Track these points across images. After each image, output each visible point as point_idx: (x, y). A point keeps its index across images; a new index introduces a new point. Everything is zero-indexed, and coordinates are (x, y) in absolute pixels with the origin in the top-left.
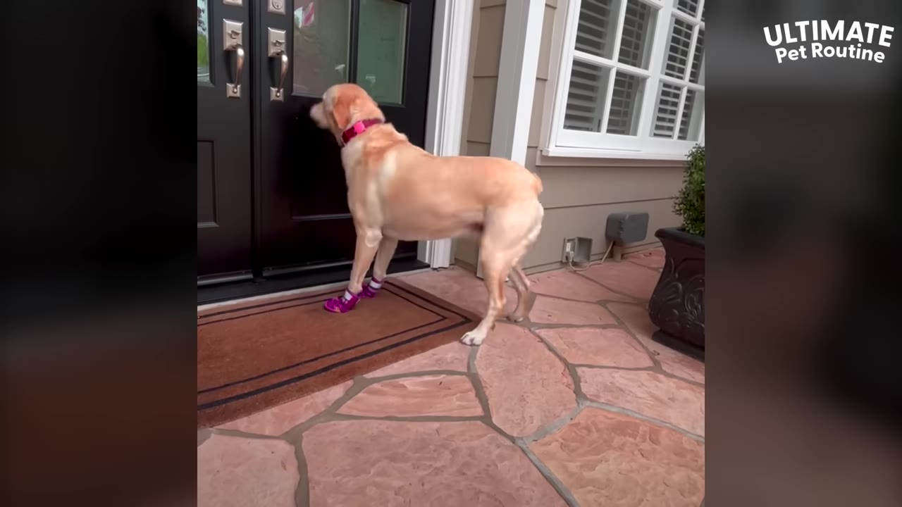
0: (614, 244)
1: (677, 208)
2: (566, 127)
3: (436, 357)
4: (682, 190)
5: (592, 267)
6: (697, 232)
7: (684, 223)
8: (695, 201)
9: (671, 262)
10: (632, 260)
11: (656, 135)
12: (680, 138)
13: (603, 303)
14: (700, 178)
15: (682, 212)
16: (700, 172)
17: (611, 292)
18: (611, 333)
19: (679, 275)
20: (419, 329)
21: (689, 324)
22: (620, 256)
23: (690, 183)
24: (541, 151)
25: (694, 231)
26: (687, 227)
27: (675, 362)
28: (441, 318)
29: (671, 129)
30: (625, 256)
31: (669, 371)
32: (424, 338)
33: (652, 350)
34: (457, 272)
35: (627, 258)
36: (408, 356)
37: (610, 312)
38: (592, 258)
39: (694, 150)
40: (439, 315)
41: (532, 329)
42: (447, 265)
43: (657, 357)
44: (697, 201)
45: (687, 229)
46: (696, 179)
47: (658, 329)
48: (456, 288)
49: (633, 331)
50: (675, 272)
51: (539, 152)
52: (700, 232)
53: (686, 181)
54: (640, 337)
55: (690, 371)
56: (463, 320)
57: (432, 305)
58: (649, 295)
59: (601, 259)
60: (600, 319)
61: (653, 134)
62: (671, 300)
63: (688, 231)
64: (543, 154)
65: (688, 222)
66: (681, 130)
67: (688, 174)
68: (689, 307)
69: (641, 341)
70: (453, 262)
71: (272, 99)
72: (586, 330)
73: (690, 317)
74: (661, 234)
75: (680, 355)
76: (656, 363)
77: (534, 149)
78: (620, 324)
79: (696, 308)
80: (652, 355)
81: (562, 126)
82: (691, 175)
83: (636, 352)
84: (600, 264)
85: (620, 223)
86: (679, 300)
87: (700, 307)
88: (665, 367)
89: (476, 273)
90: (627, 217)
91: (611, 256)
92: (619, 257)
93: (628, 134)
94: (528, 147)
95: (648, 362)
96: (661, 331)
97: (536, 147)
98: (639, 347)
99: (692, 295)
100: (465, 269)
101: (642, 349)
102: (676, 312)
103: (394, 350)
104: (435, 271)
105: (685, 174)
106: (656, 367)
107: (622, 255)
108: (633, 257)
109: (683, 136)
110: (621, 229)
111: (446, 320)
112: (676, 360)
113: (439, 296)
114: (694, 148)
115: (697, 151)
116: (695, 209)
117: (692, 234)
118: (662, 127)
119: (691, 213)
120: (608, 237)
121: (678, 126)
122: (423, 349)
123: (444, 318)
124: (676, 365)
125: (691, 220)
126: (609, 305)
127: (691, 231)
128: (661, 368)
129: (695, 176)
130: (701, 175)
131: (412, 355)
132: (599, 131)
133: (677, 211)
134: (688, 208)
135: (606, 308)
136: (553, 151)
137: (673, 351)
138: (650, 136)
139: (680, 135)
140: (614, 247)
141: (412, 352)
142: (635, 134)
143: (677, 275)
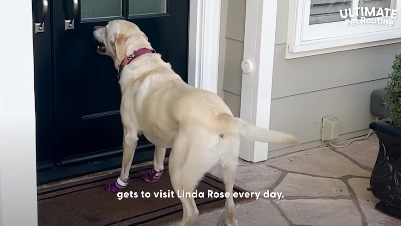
5: (354, 143)
37: (349, 186)
41: (274, 201)
50: (386, 155)
51: (287, 48)
59: (367, 135)
64: (290, 50)
71: (66, 29)
73: (399, 191)
78: (351, 196)
84: (363, 140)
85: (382, 100)
86: (391, 178)
94: (276, 45)
97: (285, 44)
99: (398, 174)
120: (373, 113)
135: (347, 183)
143: (388, 158)
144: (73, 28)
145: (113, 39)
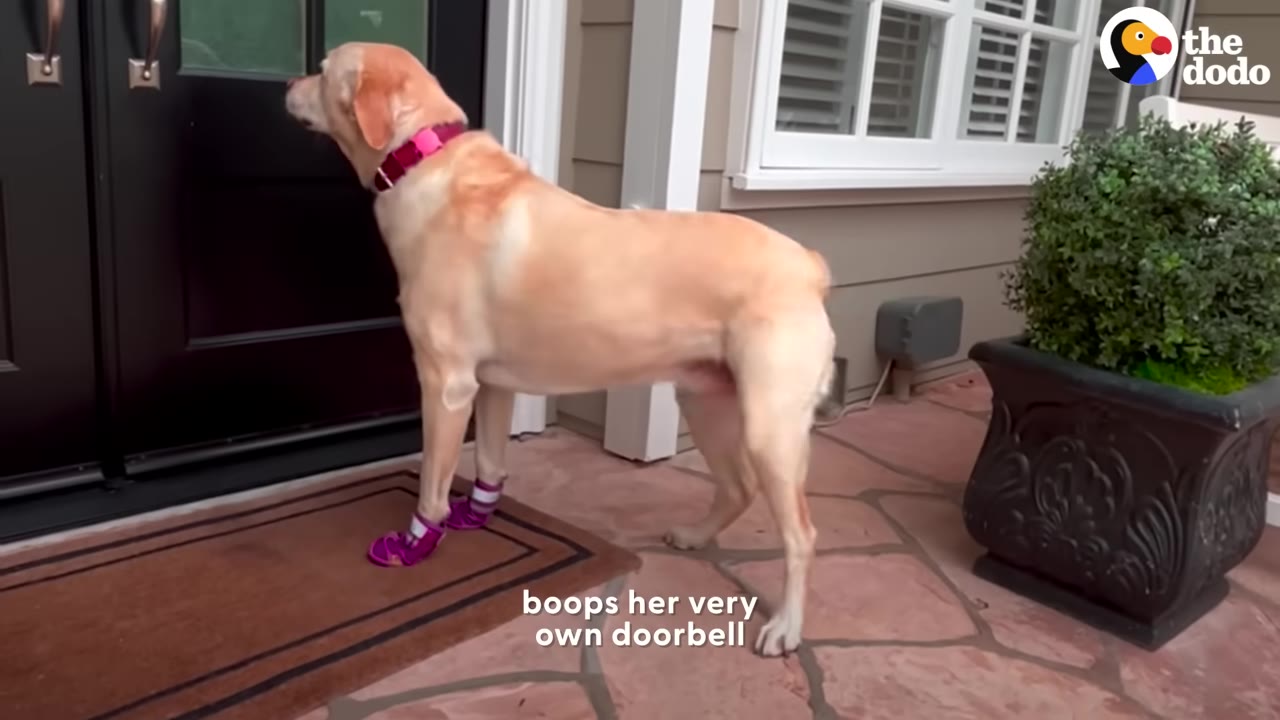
0: (894, 365)
1: (1013, 295)
2: (781, 125)
3: (512, 641)
4: (1021, 258)
5: (849, 415)
6: (1055, 347)
7: (1029, 327)
8: (1046, 283)
9: (1004, 414)
10: (933, 397)
11: (971, 132)
12: (1021, 137)
13: (871, 497)
14: (1054, 237)
15: (1023, 303)
16: (1054, 223)
17: (889, 472)
18: (890, 564)
19: (1021, 438)
20: (475, 580)
21: (1045, 540)
22: (907, 390)
23: (1036, 246)
24: (731, 179)
25: (1049, 345)
26: (1034, 337)
27: (1021, 622)
28: (524, 550)
29: (1002, 119)
30: (918, 389)
31: (1009, 644)
32: (485, 601)
33: (972, 598)
34: (563, 440)
35: (921, 394)
36: (449, 644)
37: (888, 518)
38: (848, 397)
39: (1041, 175)
40: (522, 544)
41: (723, 565)
42: (539, 427)
43: (982, 613)
44: (1051, 282)
45: (1034, 341)
46: (1046, 238)
47: (984, 551)
48: (560, 477)
49: (934, 555)
50: (1012, 431)
51: (726, 182)
52: (1059, 349)
53: (1026, 241)
54: (947, 569)
55: (1051, 641)
56: (573, 552)
57: (507, 523)
58: (965, 476)
59: (869, 398)
60: (866, 533)
61: (965, 132)
62: (1008, 489)
63: (1037, 345)
64: (736, 185)
65: (1036, 326)
66: (1023, 121)
67: (1032, 225)
68: (1043, 506)
69: (953, 580)
70: (554, 419)
71: (132, 86)
72: (837, 559)
73: (1049, 526)
74: (980, 353)
75: (1030, 605)
76: (982, 626)
77: (715, 177)
78: (908, 545)
79: (1059, 506)
80: (972, 609)
81: (773, 123)
82: (1037, 228)
83: (941, 605)
84: (865, 409)
85: (905, 322)
86: (1024, 491)
87: (1066, 504)
88: (1000, 636)
89: (601, 441)
90: (918, 309)
91: (889, 390)
92: (904, 394)
93: (912, 135)
94: (703, 172)
95: (964, 627)
96: (991, 555)
97: (720, 172)
98: (946, 592)
99: (1048, 480)
100: (581, 434)
101: (952, 597)
102: (1019, 515)
103: (418, 632)
104: (516, 442)
105: (1027, 224)
106: (982, 636)
107: (912, 389)
108: (934, 390)
109: (1027, 135)
110: (907, 334)
111: (536, 556)
112: (1023, 618)
113: (521, 499)
114: (1042, 170)
115: (1047, 177)
116: (1049, 300)
117: (1044, 351)
118: (983, 118)
119: (1040, 309)
120: (881, 352)
121: (1015, 112)
122: (484, 625)
123: (532, 550)
124: (1023, 629)
125: (1043, 321)
126: (884, 502)
127: (1042, 346)
128: (992, 637)
129: (1044, 231)
130: (1056, 229)
131: (460, 639)
132: (851, 131)
133: (1013, 301)
134: (1034, 296)
135: (879, 509)
136: (756, 179)
137: (1016, 598)
138: (959, 136)
139: (1022, 131)
140: (895, 371)
141: (459, 635)
142: (927, 134)
143: (1017, 439)
144: (154, 83)
145: (345, 94)
